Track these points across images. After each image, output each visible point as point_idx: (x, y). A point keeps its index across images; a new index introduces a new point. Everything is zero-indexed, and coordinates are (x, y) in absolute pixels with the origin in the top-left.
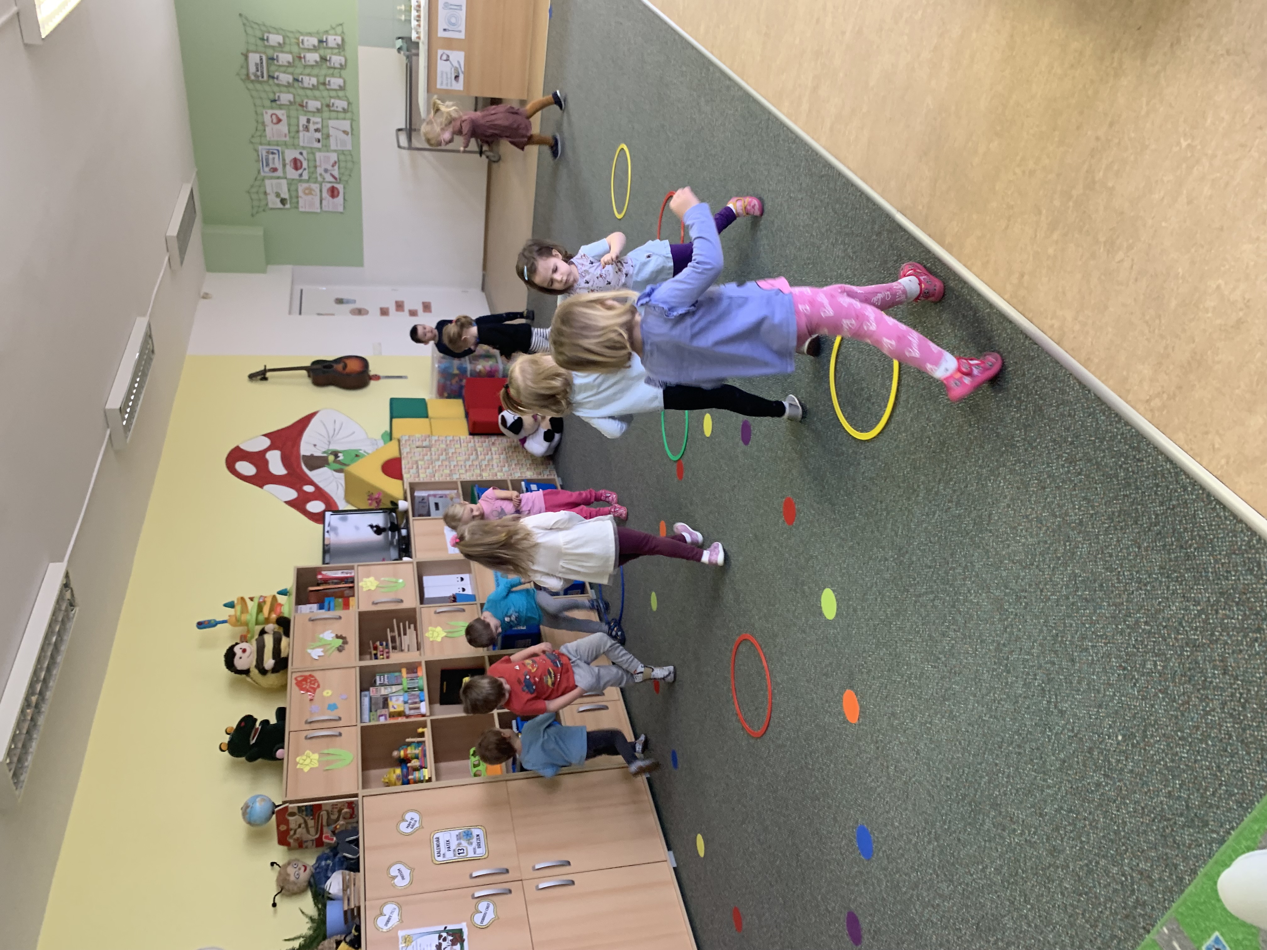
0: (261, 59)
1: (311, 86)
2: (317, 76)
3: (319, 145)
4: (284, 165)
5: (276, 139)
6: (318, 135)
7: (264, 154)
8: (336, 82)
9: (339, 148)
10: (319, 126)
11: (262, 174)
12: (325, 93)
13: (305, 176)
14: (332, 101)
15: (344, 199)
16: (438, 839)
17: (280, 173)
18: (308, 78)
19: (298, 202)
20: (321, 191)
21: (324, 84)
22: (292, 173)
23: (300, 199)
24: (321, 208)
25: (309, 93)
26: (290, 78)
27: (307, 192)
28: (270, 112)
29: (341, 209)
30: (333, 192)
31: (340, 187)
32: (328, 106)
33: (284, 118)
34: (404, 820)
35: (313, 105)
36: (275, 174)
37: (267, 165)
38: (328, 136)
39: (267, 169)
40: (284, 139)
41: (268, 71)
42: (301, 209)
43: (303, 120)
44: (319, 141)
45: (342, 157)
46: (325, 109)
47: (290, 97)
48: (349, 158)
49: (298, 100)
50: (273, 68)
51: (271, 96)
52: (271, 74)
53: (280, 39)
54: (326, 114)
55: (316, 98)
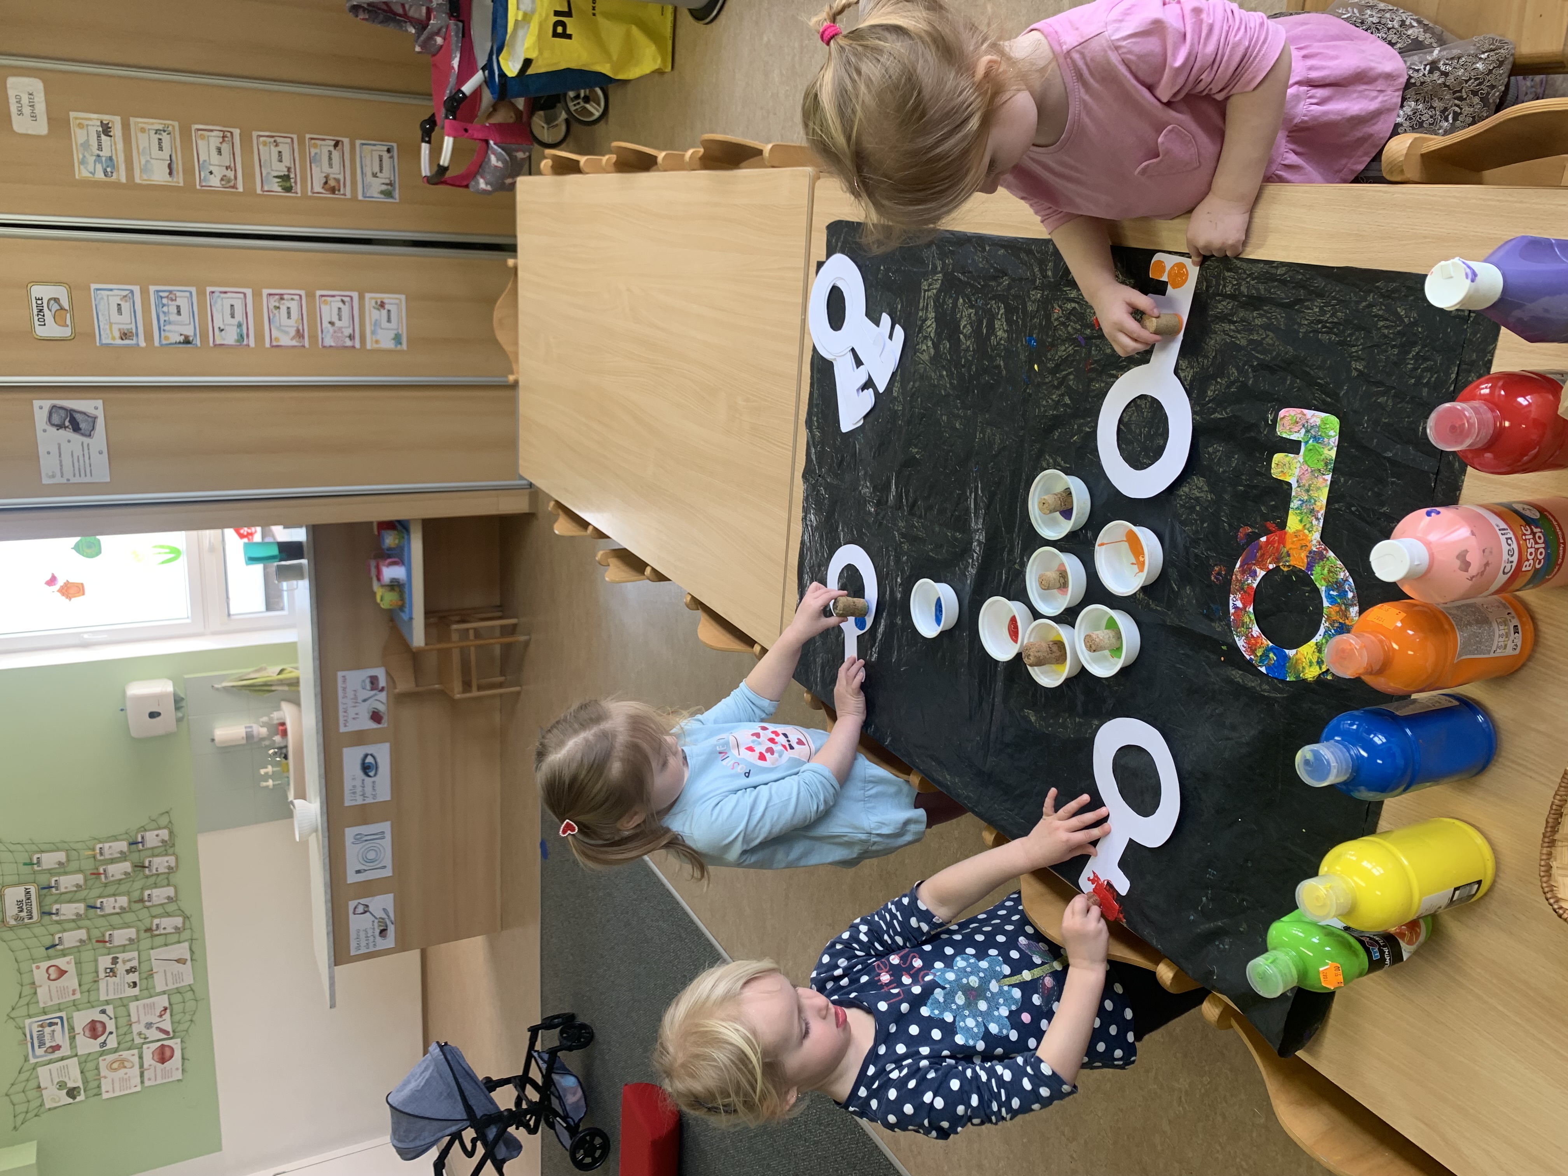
0: (28, 893)
1: (117, 910)
2: (128, 893)
3: (136, 991)
4: (73, 1038)
5: (56, 1001)
6: (134, 977)
7: (35, 1029)
8: (159, 894)
9: (171, 986)
10: (135, 963)
11: (33, 1061)
12: (144, 914)
13: (112, 1043)
14: (156, 921)
15: (183, 1059)
17: (65, 1051)
18: (112, 899)
19: (99, 1087)
20: (141, 1057)
21: (141, 900)
22: (87, 1045)
23: (103, 1081)
24: (142, 1082)
25: (116, 920)
26: (81, 907)
27: (115, 1066)
28: (44, 965)
29: (178, 1075)
30: (163, 1055)
31: (175, 1044)
32: (148, 930)
33: (71, 969)
35: (121, 936)
36: (58, 1054)
37: (42, 1044)
38: (150, 975)
39: (40, 1052)
40: (73, 998)
41: (40, 905)
42: (105, 1096)
43: (105, 962)
44: (135, 984)
45: (177, 998)
46: (143, 935)
47: (82, 934)
48: (189, 995)
49: (96, 933)
50: (48, 900)
51: (48, 941)
52: (46, 909)
53: (61, 856)
54: (145, 943)
55: (127, 926)
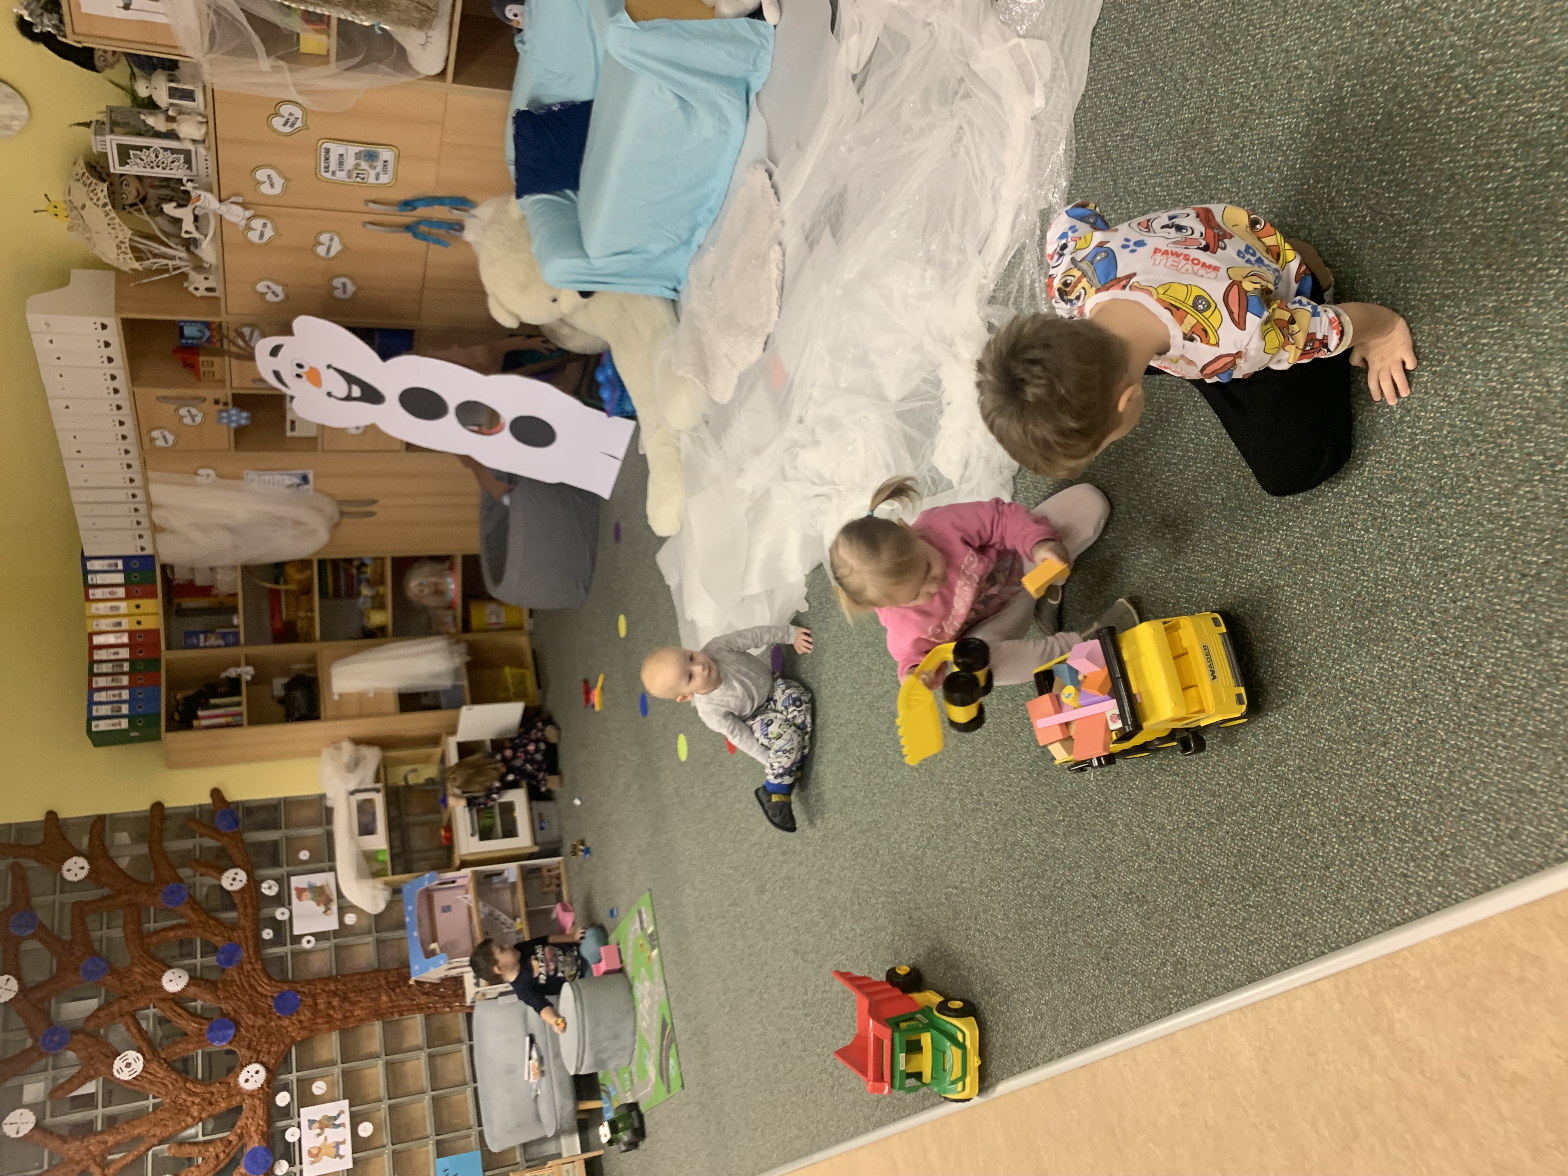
16: (327, 151)
34: (277, 114)
